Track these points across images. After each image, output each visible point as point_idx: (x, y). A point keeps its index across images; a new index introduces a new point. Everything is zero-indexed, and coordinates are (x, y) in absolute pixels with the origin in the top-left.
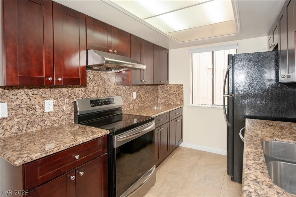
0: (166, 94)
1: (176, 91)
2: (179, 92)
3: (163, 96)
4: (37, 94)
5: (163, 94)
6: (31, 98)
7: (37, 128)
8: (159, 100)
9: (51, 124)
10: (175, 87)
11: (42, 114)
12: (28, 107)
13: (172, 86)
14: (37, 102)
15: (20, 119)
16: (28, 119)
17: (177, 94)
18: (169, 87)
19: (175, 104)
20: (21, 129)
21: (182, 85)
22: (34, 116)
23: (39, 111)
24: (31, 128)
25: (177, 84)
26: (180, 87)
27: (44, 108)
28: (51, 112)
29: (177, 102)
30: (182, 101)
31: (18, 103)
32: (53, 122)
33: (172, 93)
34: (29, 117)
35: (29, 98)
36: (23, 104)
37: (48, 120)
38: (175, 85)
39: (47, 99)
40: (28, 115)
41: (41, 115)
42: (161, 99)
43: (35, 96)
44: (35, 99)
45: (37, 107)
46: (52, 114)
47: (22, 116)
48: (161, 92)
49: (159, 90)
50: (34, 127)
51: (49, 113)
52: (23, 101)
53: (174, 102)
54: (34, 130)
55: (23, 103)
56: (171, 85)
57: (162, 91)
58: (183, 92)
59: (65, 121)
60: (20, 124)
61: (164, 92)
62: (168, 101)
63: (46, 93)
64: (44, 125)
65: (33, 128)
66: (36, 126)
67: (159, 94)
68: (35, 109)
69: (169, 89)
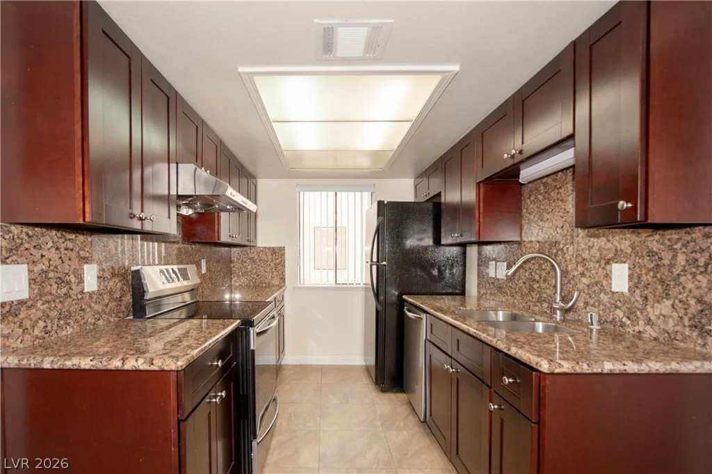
0: (250, 267)
1: (270, 260)
2: (277, 261)
3: (244, 270)
4: (72, 250)
5: (244, 267)
6: (63, 257)
7: (73, 327)
8: (233, 280)
9: (93, 321)
10: (269, 253)
11: (80, 296)
12: (59, 277)
13: (262, 251)
14: (72, 268)
15: (47, 305)
16: (59, 306)
17: (272, 265)
18: (255, 253)
19: (269, 286)
20: (49, 328)
21: (282, 249)
22: (69, 299)
23: (76, 289)
24: (64, 327)
25: (273, 248)
26: (278, 253)
27: (83, 282)
28: (93, 292)
29: (272, 282)
30: (283, 279)
31: (44, 267)
32: (96, 316)
33: (263, 264)
34: (60, 302)
35: (60, 258)
36: (52, 271)
37: (89, 310)
38: (269, 249)
39: (87, 263)
40: (58, 298)
41: (78, 299)
42: (238, 276)
43: (69, 253)
44: (70, 260)
45: (73, 279)
46: (95, 297)
47: (50, 298)
48: (240, 262)
49: (235, 258)
50: (68, 324)
51: (91, 295)
52: (51, 263)
53: (267, 281)
54: (69, 332)
55: (52, 268)
56: (261, 249)
57: (242, 261)
58: (284, 262)
59: (113, 315)
60: (48, 316)
61: (245, 262)
62: (254, 280)
63: (86, 249)
64: (83, 321)
65: (68, 327)
66: (72, 324)
67: (234, 267)
68: (69, 283)
69: (256, 257)
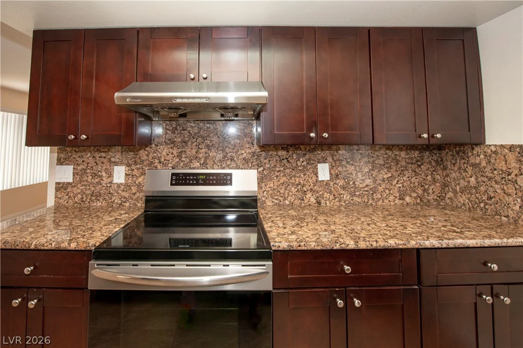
0: (473, 179)
3: (463, 183)
4: (105, 158)
5: (463, 178)
6: (97, 161)
7: (102, 203)
8: (448, 196)
9: (120, 202)
11: (109, 185)
12: (94, 173)
13: (497, 153)
14: (104, 168)
15: (84, 187)
16: (93, 189)
18: (482, 156)
20: (84, 199)
22: (100, 186)
23: (106, 180)
24: (95, 201)
27: (113, 177)
28: (121, 184)
31: (84, 167)
32: (123, 199)
34: (93, 186)
35: (95, 162)
36: (89, 169)
37: (116, 194)
38: (512, 148)
39: (117, 165)
40: (92, 184)
41: (107, 186)
42: (455, 192)
43: (102, 159)
44: (103, 163)
45: (104, 174)
46: (123, 187)
47: (86, 183)
48: (456, 169)
49: (449, 163)
50: (98, 200)
51: (119, 185)
52: (89, 165)
54: (98, 205)
55: (89, 167)
56: (492, 148)
57: (459, 169)
59: (140, 202)
60: (84, 193)
61: (465, 171)
62: (482, 205)
63: (117, 157)
64: (110, 200)
65: (98, 202)
66: (101, 200)
68: (101, 177)
69: (484, 164)
